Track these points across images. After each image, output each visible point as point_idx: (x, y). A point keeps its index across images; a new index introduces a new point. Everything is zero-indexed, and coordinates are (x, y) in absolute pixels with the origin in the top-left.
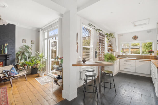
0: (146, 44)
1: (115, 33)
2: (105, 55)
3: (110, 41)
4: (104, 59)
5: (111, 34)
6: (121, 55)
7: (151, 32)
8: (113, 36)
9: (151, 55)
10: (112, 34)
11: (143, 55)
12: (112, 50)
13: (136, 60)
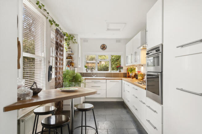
0: (113, 58)
1: (78, 35)
2: (64, 73)
3: (69, 48)
4: (63, 81)
5: (70, 35)
6: (86, 73)
7: (120, 42)
8: (75, 40)
9: (120, 71)
10: (72, 36)
11: (113, 72)
12: (73, 64)
13: (106, 79)
